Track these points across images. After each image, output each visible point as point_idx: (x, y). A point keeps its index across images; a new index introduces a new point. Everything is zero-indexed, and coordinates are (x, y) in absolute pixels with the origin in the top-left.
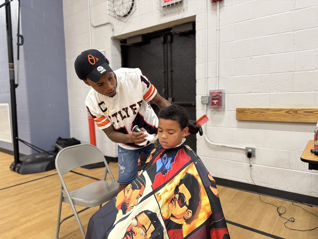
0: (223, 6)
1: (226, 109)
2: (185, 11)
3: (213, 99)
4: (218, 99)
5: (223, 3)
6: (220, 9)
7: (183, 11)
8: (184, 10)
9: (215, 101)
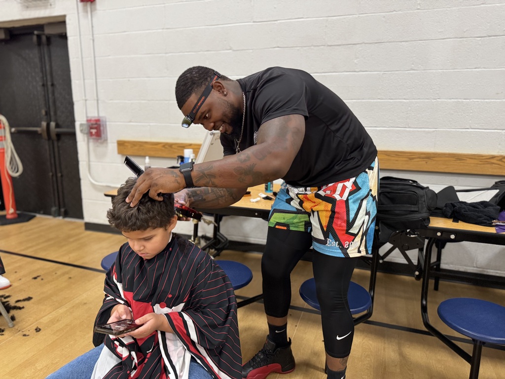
0: (95, 9)
1: (109, 141)
2: (53, 6)
3: (91, 128)
4: (96, 128)
5: (95, 4)
6: (93, 13)
7: (49, 6)
8: (51, 5)
9: (94, 131)
